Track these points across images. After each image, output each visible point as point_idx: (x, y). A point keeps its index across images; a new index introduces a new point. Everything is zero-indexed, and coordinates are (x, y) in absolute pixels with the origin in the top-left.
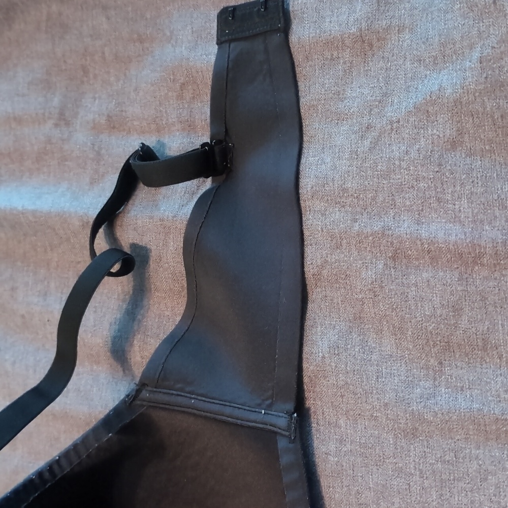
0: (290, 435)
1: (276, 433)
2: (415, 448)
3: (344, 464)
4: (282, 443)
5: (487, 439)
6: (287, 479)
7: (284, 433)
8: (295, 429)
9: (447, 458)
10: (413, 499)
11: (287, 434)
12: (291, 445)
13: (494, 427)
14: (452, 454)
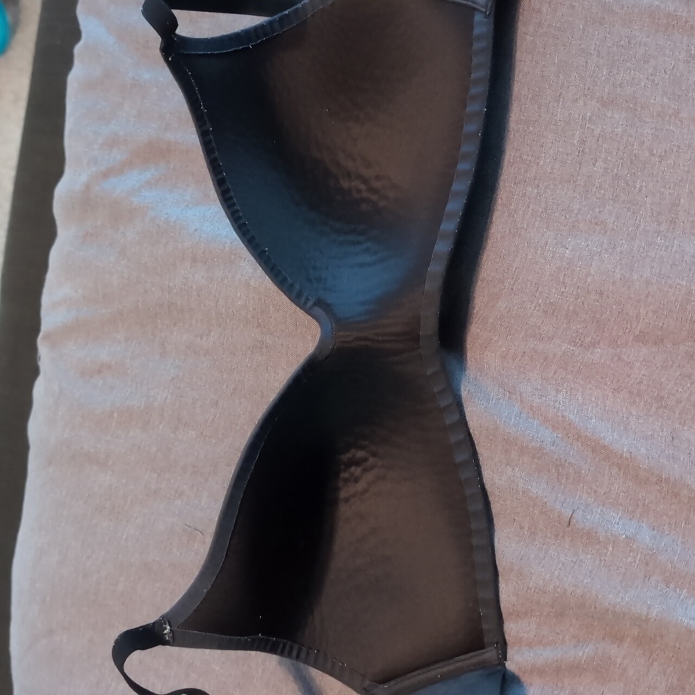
0: (486, 11)
1: (475, 9)
2: (598, 33)
3: (538, 43)
4: (478, 18)
5: (657, 31)
6: (477, 46)
7: (480, 8)
8: (491, 7)
9: (622, 43)
10: (588, 74)
11: (484, 10)
12: (485, 20)
13: (665, 21)
14: (627, 40)
